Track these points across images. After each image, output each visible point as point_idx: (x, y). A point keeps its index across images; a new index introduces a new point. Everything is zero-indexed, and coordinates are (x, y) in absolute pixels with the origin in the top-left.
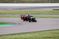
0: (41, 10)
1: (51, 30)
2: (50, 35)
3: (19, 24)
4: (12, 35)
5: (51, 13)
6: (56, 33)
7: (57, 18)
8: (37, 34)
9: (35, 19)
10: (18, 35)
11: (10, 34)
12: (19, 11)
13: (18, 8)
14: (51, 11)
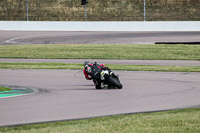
0: (117, 44)
1: (149, 113)
2: (147, 129)
3: (41, 90)
4: (16, 129)
5: (148, 55)
6: (164, 123)
7: (170, 71)
8: (103, 127)
9: (116, 77)
10: (38, 128)
11: (10, 126)
12: (40, 46)
13: (36, 36)
14: (149, 49)
